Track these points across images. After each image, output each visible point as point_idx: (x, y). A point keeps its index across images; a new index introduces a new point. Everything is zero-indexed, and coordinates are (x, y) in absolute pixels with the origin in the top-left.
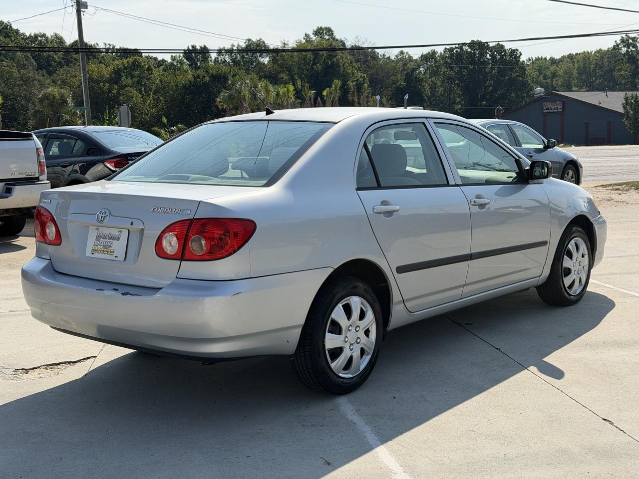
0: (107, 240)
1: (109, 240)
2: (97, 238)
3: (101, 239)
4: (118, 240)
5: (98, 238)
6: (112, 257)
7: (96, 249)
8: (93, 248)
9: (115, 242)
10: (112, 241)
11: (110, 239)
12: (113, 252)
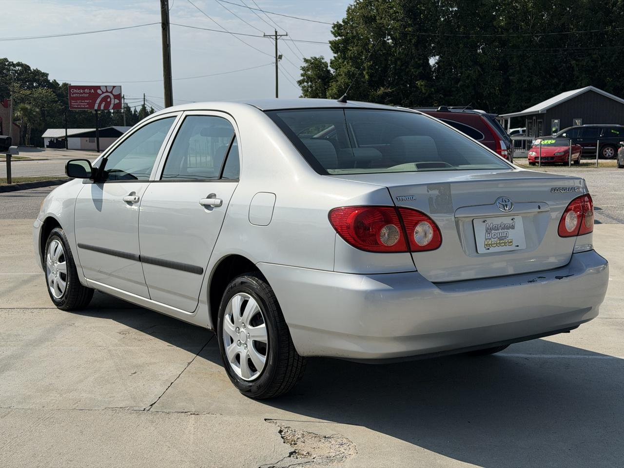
0: (500, 231)
1: (503, 231)
2: (487, 231)
3: (493, 231)
4: (514, 228)
5: (489, 230)
6: (513, 248)
7: (490, 243)
8: (486, 243)
9: (510, 231)
10: (506, 230)
11: (503, 229)
12: (511, 242)
